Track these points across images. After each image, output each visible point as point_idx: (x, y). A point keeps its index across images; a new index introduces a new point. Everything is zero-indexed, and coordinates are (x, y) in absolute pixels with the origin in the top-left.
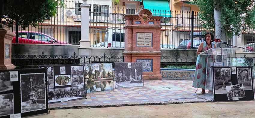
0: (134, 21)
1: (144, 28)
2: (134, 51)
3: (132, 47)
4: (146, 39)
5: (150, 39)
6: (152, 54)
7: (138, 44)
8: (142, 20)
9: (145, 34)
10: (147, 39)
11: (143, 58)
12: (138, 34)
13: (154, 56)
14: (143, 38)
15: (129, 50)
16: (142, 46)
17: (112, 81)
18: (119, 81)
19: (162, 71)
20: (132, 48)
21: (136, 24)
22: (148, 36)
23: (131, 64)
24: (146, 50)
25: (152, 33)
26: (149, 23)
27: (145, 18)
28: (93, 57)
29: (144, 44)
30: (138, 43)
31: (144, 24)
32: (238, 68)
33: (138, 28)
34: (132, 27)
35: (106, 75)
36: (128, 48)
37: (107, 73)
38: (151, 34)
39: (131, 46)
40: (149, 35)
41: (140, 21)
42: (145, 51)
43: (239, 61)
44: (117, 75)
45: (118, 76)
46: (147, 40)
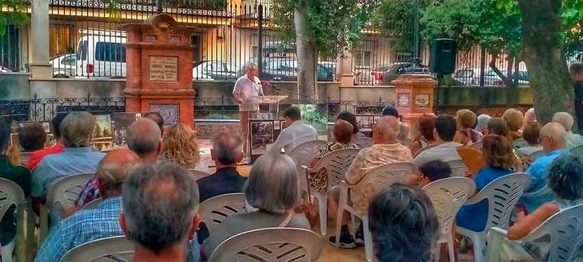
0: (143, 35)
1: (163, 48)
2: (146, 90)
3: (141, 82)
4: (166, 67)
5: (174, 67)
6: (179, 94)
7: (153, 77)
8: (158, 33)
9: (165, 58)
10: (169, 67)
11: (161, 102)
12: (152, 58)
13: (182, 99)
14: (160, 67)
15: (137, 88)
16: (160, 81)
17: (111, 143)
18: (121, 143)
19: (197, 124)
20: (141, 85)
21: (148, 41)
22: (169, 61)
23: (140, 115)
24: (167, 88)
25: (178, 57)
26: (173, 38)
27: (163, 30)
28: (68, 100)
29: (163, 77)
30: (152, 74)
31: (162, 40)
32: (282, 122)
33: (151, 47)
34: (140, 45)
35: (102, 134)
36: (134, 84)
37: (102, 130)
38: (176, 58)
39: (140, 79)
40: (171, 60)
41: (155, 36)
42: (166, 90)
43: (308, 108)
44: (118, 132)
45: (120, 135)
46: (169, 69)
